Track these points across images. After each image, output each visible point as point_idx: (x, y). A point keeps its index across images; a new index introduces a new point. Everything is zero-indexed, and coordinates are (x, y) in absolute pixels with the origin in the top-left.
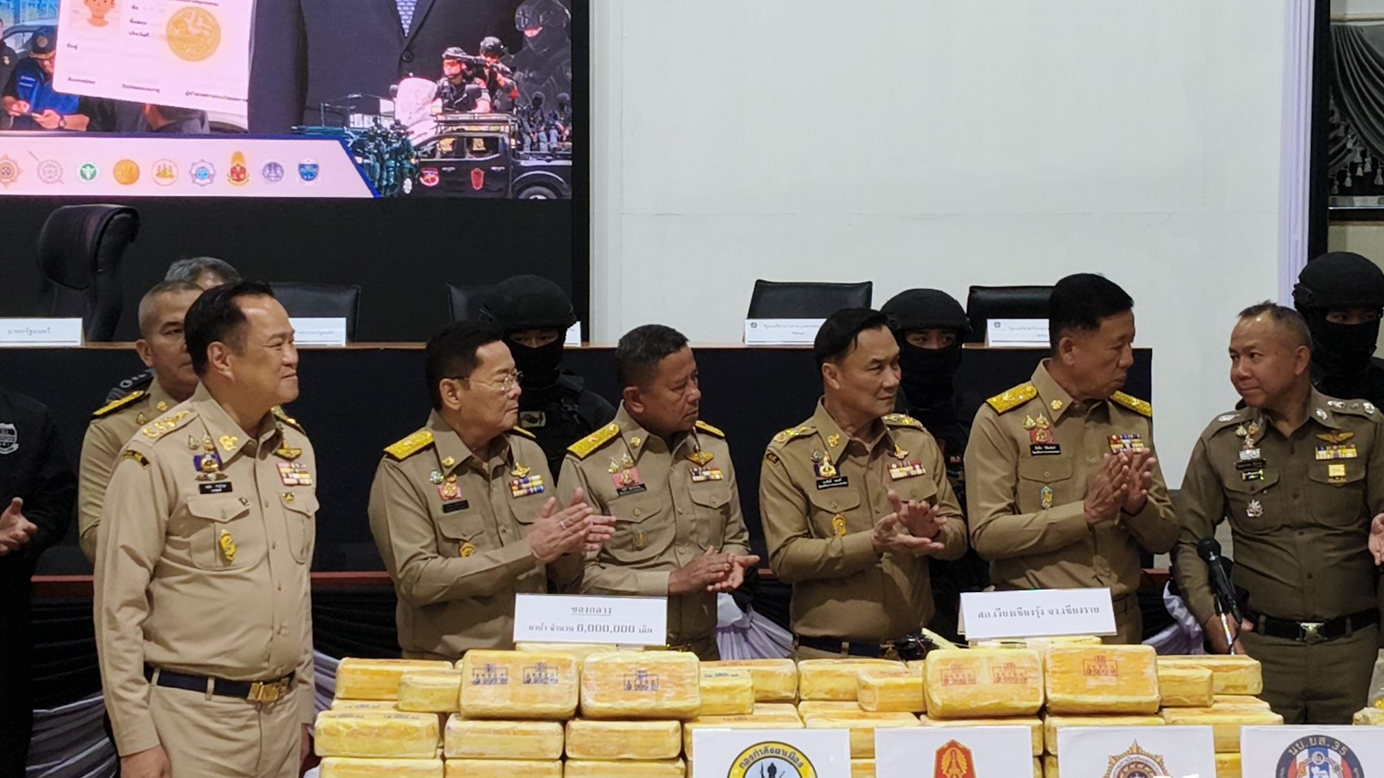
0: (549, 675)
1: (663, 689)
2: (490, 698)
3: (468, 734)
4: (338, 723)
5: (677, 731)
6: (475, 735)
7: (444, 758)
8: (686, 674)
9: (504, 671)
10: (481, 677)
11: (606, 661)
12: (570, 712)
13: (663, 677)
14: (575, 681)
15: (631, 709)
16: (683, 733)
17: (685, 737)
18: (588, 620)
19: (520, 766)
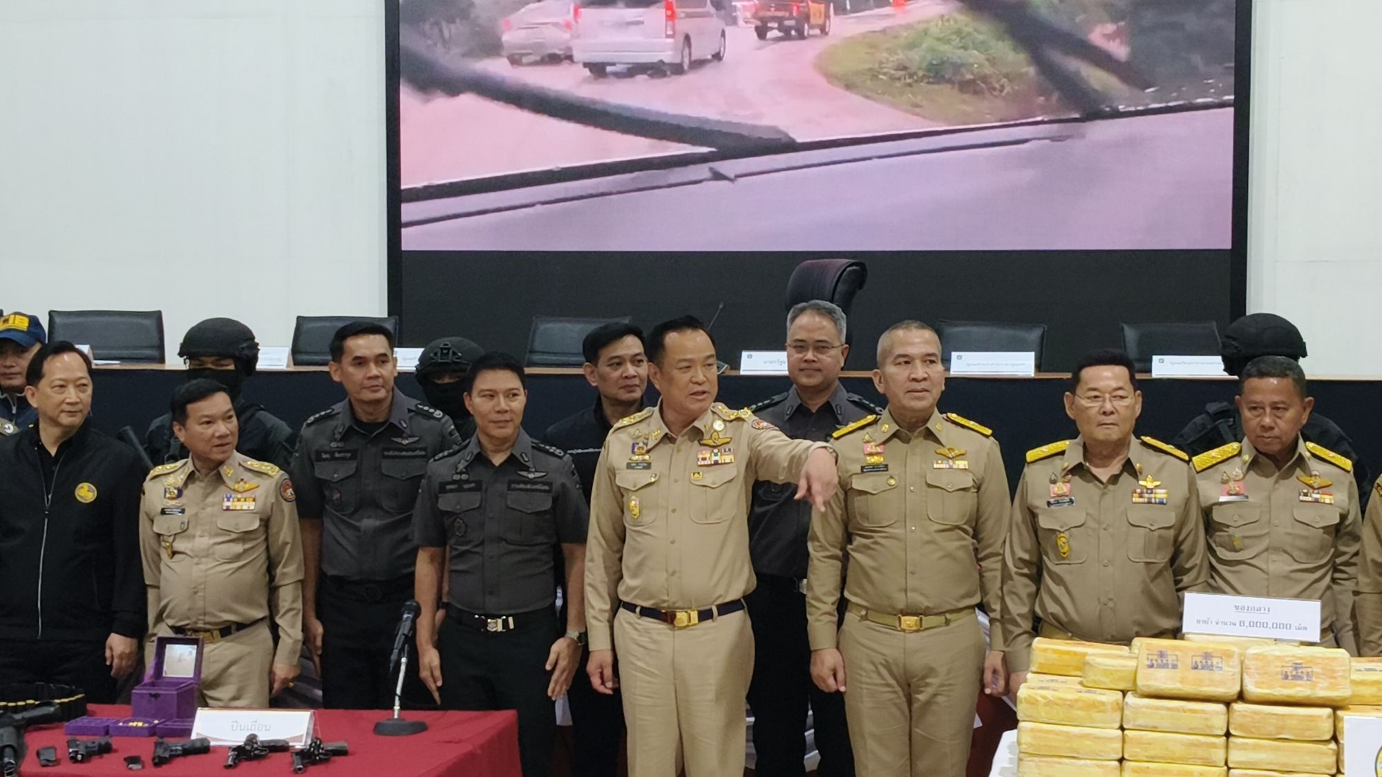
0: (1214, 663)
1: (1317, 680)
2: (1163, 680)
3: (1144, 710)
4: (1036, 694)
5: (1329, 717)
6: (1149, 711)
7: (1122, 728)
8: (1338, 668)
9: (1175, 658)
10: (1154, 662)
11: (1266, 653)
12: (1233, 695)
13: (1317, 669)
14: (1238, 670)
15: (1287, 696)
16: (1336, 720)
17: (1337, 722)
18: (1248, 617)
19: (1189, 740)
